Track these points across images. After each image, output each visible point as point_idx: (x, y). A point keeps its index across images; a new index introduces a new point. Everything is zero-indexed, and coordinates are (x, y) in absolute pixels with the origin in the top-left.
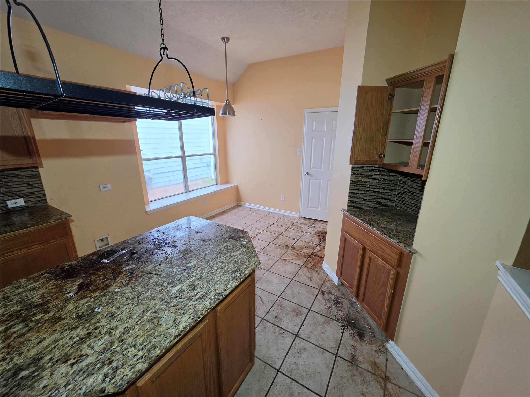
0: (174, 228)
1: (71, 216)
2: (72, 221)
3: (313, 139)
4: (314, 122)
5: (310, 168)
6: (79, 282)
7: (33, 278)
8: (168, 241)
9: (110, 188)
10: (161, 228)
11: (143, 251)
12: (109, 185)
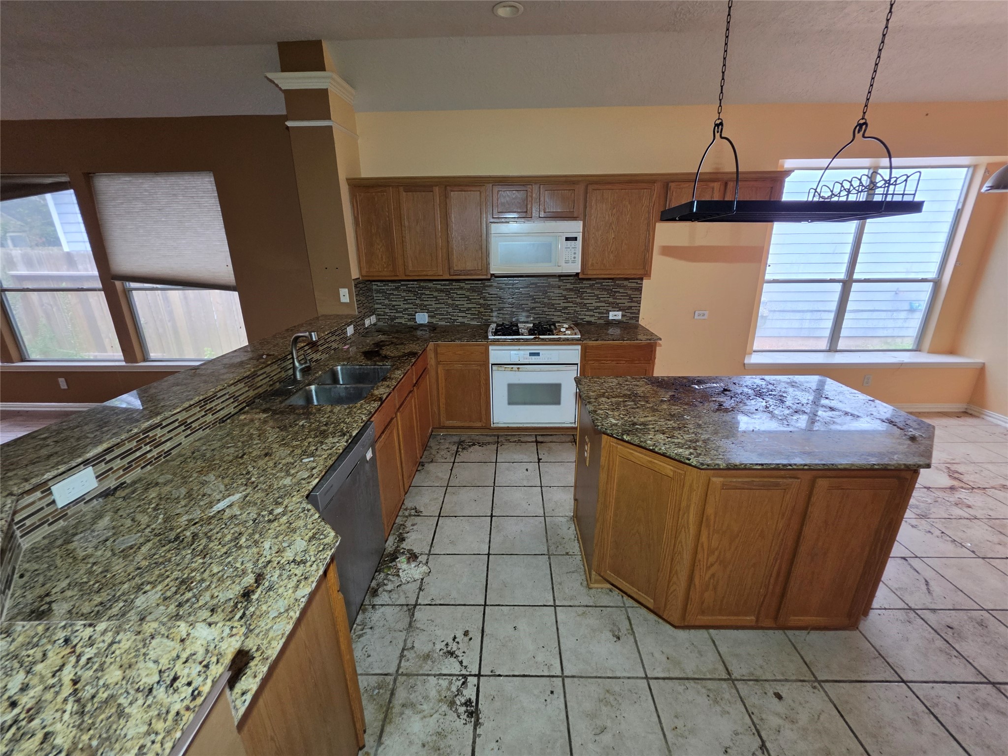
0: (788, 383)
1: (660, 339)
2: (660, 345)
6: (670, 393)
7: (636, 379)
8: (773, 393)
9: (706, 317)
10: (767, 378)
11: (739, 392)
12: (707, 313)
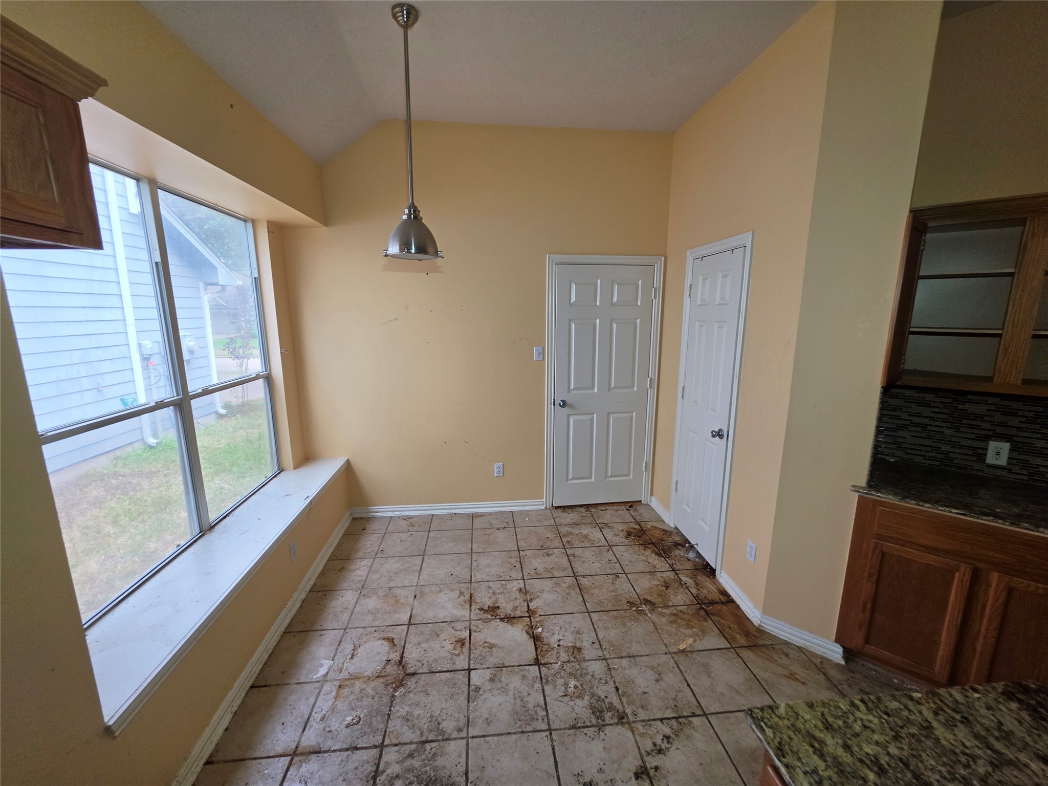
3: (573, 326)
4: (574, 286)
5: (569, 391)
